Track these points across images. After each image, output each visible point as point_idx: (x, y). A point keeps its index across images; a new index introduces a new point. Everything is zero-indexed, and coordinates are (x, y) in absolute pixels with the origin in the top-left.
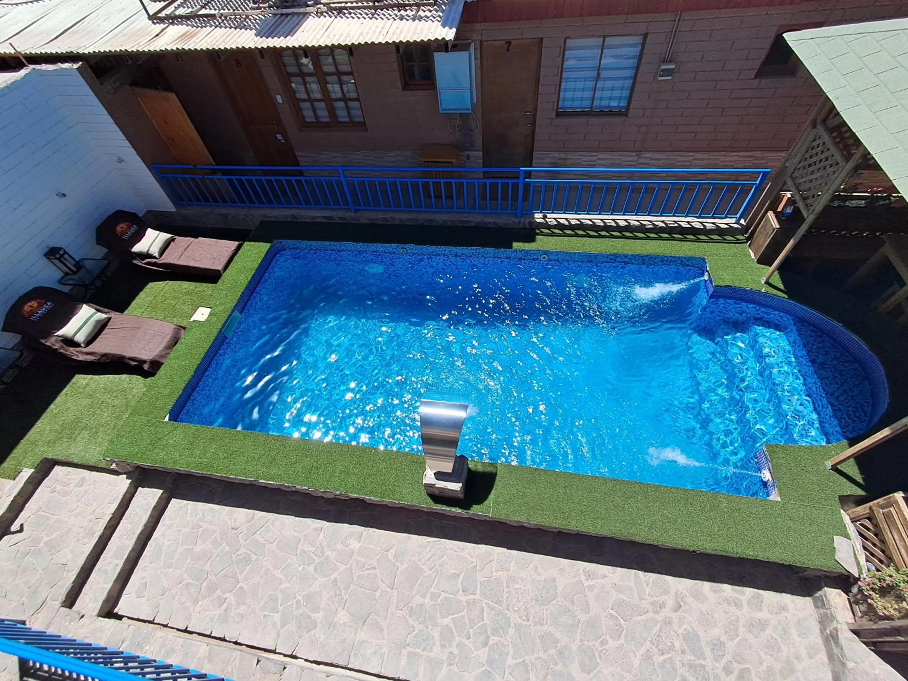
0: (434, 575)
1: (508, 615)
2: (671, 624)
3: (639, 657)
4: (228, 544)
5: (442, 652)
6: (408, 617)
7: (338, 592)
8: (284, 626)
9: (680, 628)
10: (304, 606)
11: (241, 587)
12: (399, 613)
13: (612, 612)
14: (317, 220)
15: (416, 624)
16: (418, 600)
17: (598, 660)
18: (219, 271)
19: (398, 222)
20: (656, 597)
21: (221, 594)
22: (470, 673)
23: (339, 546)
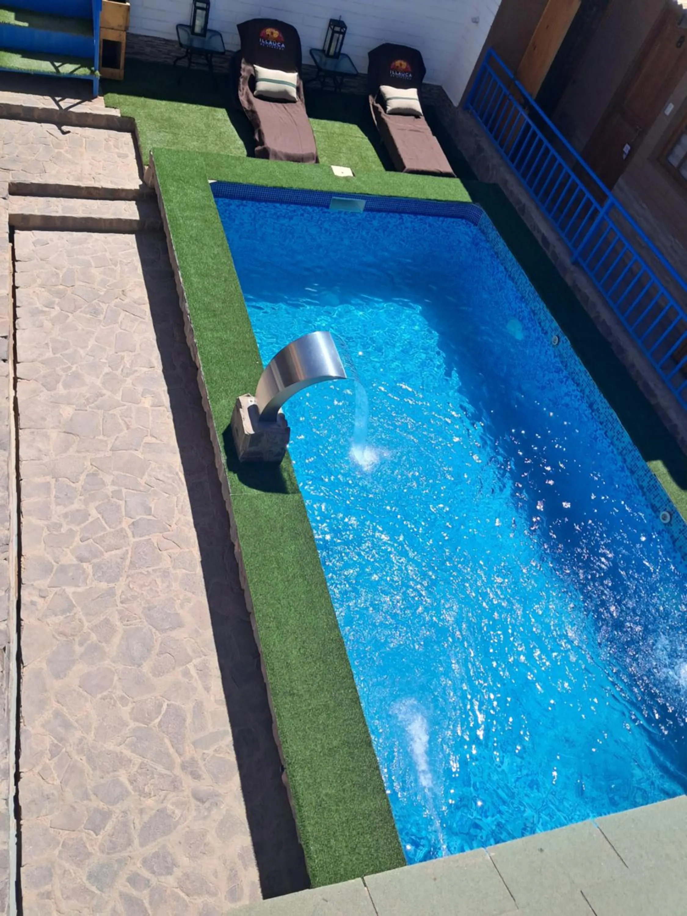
0: (142, 489)
1: (121, 579)
2: (174, 791)
3: (118, 749)
4: (107, 292)
5: (59, 516)
6: (86, 473)
7: (91, 401)
8: (42, 363)
9: (173, 804)
10: (67, 375)
11: (68, 316)
12: (88, 463)
13: (165, 707)
14: (535, 233)
15: (81, 483)
16: (108, 479)
17: (99, 696)
18: (404, 167)
19: (592, 315)
20: (205, 765)
21: (57, 302)
22: (45, 550)
23: (140, 389)
